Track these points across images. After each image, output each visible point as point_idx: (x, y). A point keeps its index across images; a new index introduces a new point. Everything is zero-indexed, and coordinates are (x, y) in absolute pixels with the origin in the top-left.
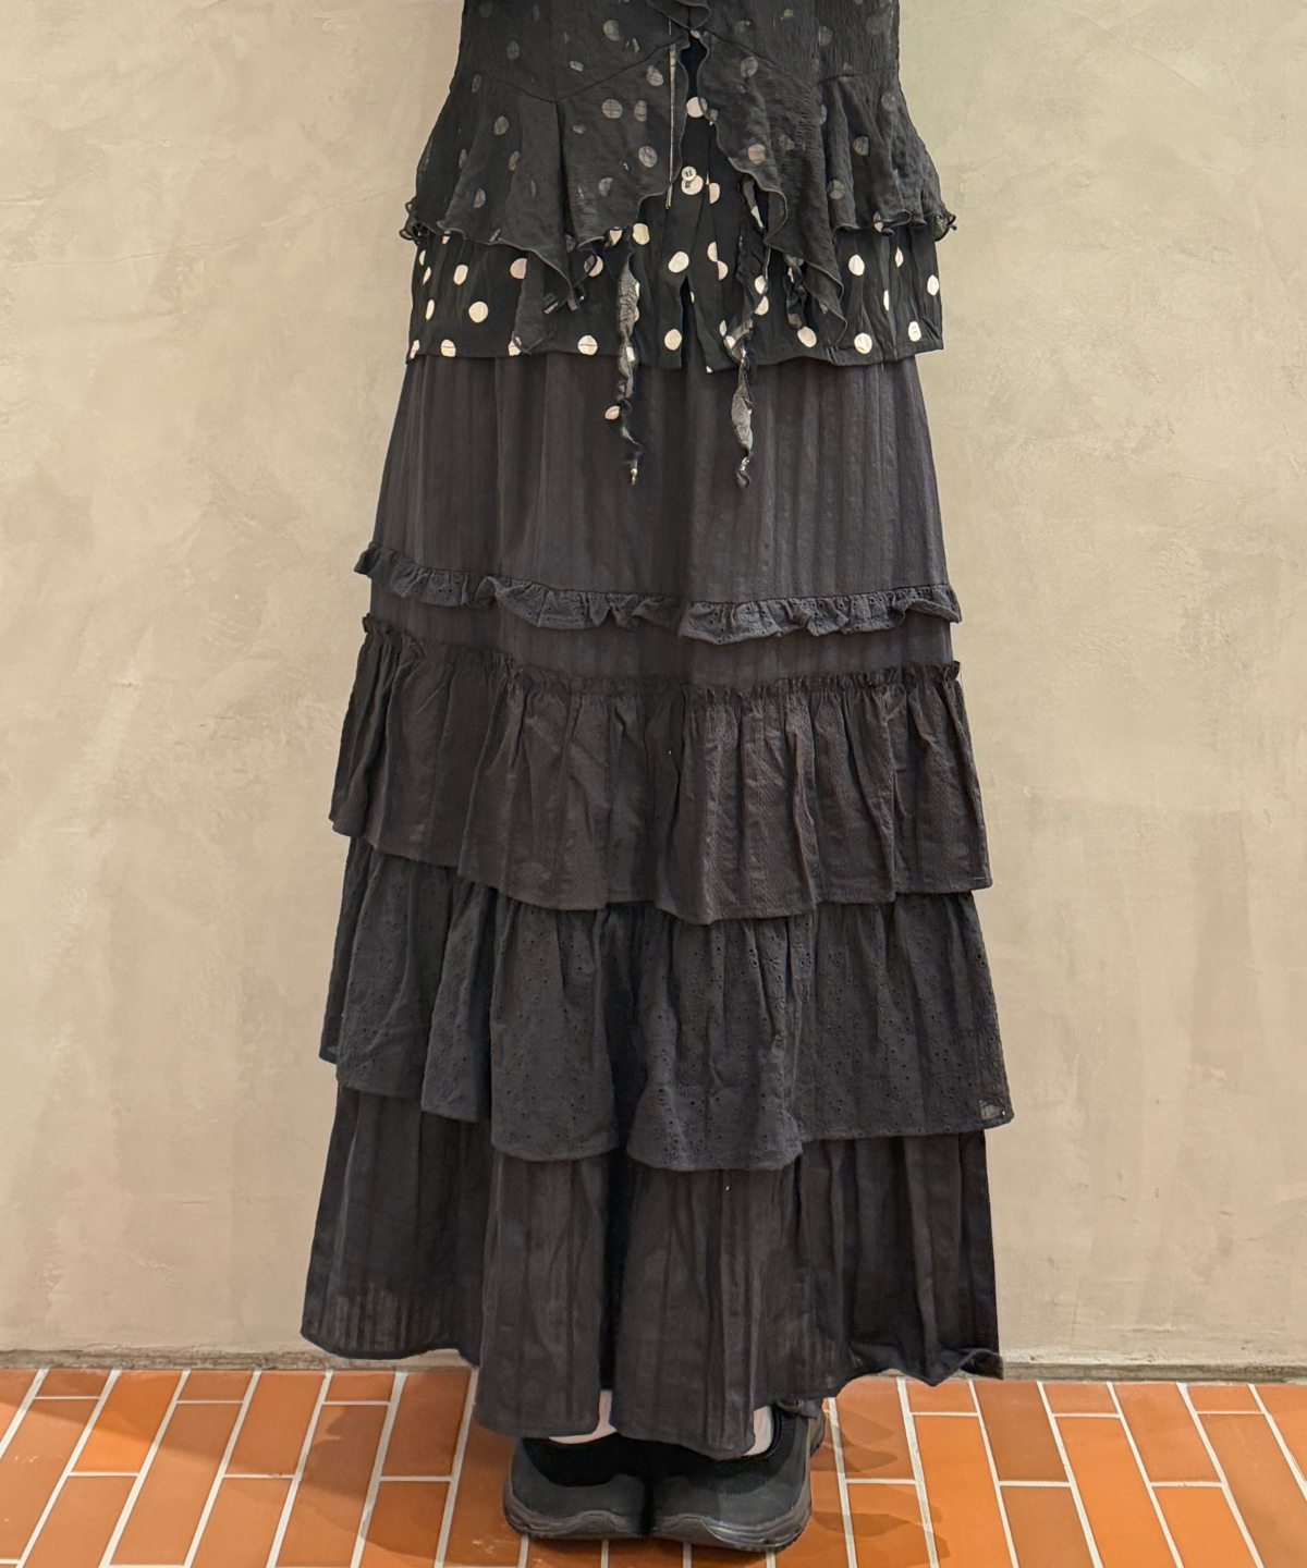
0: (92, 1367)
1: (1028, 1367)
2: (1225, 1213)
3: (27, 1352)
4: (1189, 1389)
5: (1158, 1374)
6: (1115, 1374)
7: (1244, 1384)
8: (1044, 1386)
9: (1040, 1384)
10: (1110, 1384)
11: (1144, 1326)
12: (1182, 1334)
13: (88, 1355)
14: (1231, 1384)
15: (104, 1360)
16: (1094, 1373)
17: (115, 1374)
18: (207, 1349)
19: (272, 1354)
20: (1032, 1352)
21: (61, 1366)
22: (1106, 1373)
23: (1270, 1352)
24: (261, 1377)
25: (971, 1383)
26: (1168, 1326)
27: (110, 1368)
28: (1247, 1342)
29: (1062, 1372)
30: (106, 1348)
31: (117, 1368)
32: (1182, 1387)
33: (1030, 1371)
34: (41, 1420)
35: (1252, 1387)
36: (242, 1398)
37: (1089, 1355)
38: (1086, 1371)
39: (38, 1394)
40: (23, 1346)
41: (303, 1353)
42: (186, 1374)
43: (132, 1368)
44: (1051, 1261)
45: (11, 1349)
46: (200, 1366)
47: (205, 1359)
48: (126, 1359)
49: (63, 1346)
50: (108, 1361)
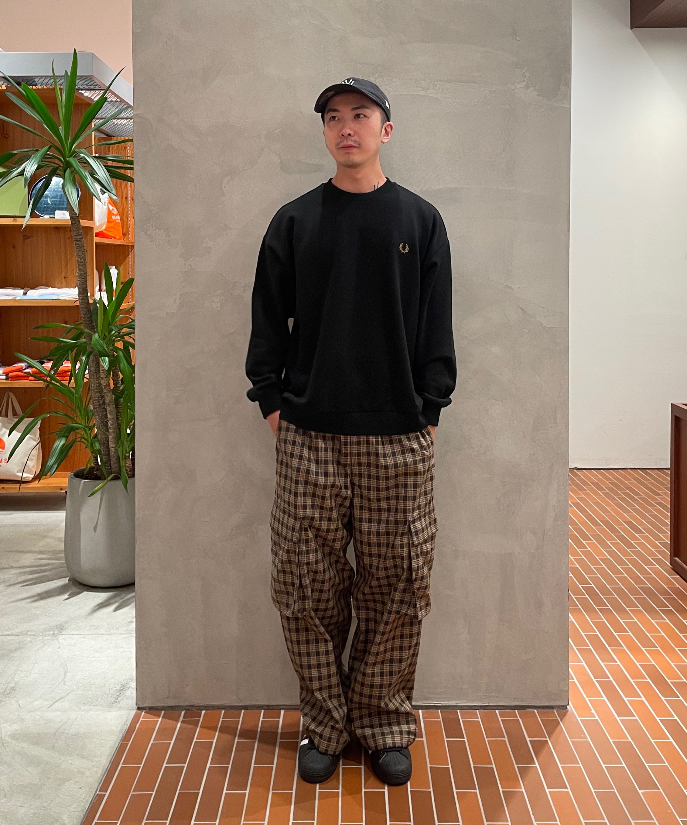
0: (197, 710)
1: (456, 706)
2: (508, 663)
3: (179, 706)
4: (499, 712)
5: (491, 708)
6: (479, 708)
7: (514, 710)
8: (460, 712)
9: (458, 711)
10: (477, 711)
11: (488, 694)
12: (497, 697)
13: (196, 706)
14: (511, 710)
15: (200, 708)
16: (474, 708)
17: (203, 712)
18: (229, 704)
19: (247, 705)
20: (457, 702)
21: (188, 710)
22: (477, 708)
23: (521, 701)
24: (244, 712)
25: (439, 711)
26: (493, 695)
27: (202, 710)
28: (516, 698)
29: (465, 708)
30: (202, 704)
31: (204, 710)
32: (497, 711)
33: (455, 708)
34: (185, 725)
35: (516, 711)
36: (239, 718)
37: (472, 703)
38: (471, 708)
39: (183, 718)
40: (178, 705)
41: (256, 705)
42: (223, 711)
43: (209, 710)
44: (461, 677)
45: (174, 705)
46: (227, 709)
47: (229, 707)
48: (207, 708)
49: (189, 704)
50: (201, 708)
